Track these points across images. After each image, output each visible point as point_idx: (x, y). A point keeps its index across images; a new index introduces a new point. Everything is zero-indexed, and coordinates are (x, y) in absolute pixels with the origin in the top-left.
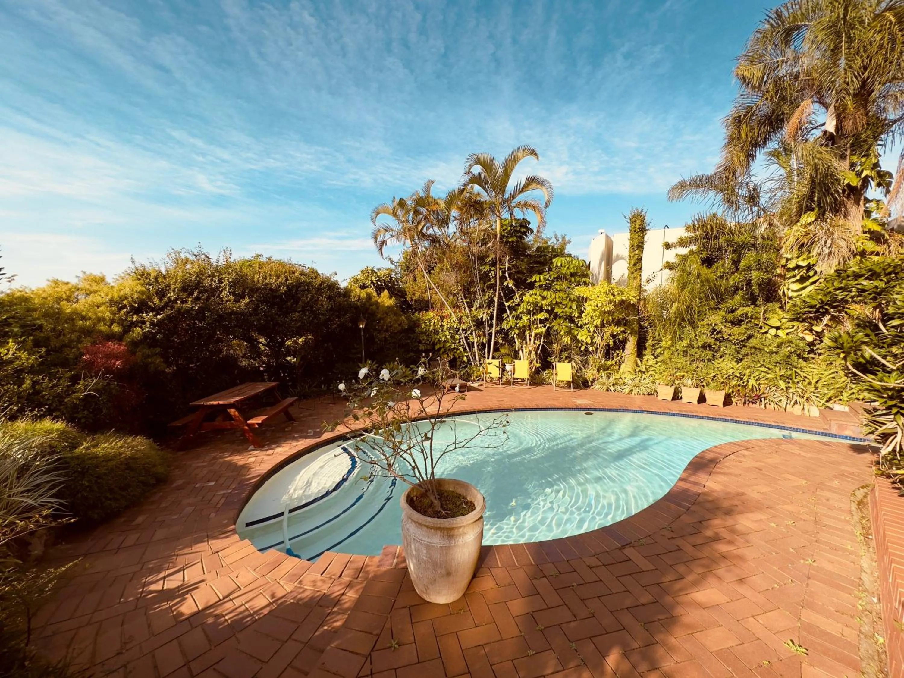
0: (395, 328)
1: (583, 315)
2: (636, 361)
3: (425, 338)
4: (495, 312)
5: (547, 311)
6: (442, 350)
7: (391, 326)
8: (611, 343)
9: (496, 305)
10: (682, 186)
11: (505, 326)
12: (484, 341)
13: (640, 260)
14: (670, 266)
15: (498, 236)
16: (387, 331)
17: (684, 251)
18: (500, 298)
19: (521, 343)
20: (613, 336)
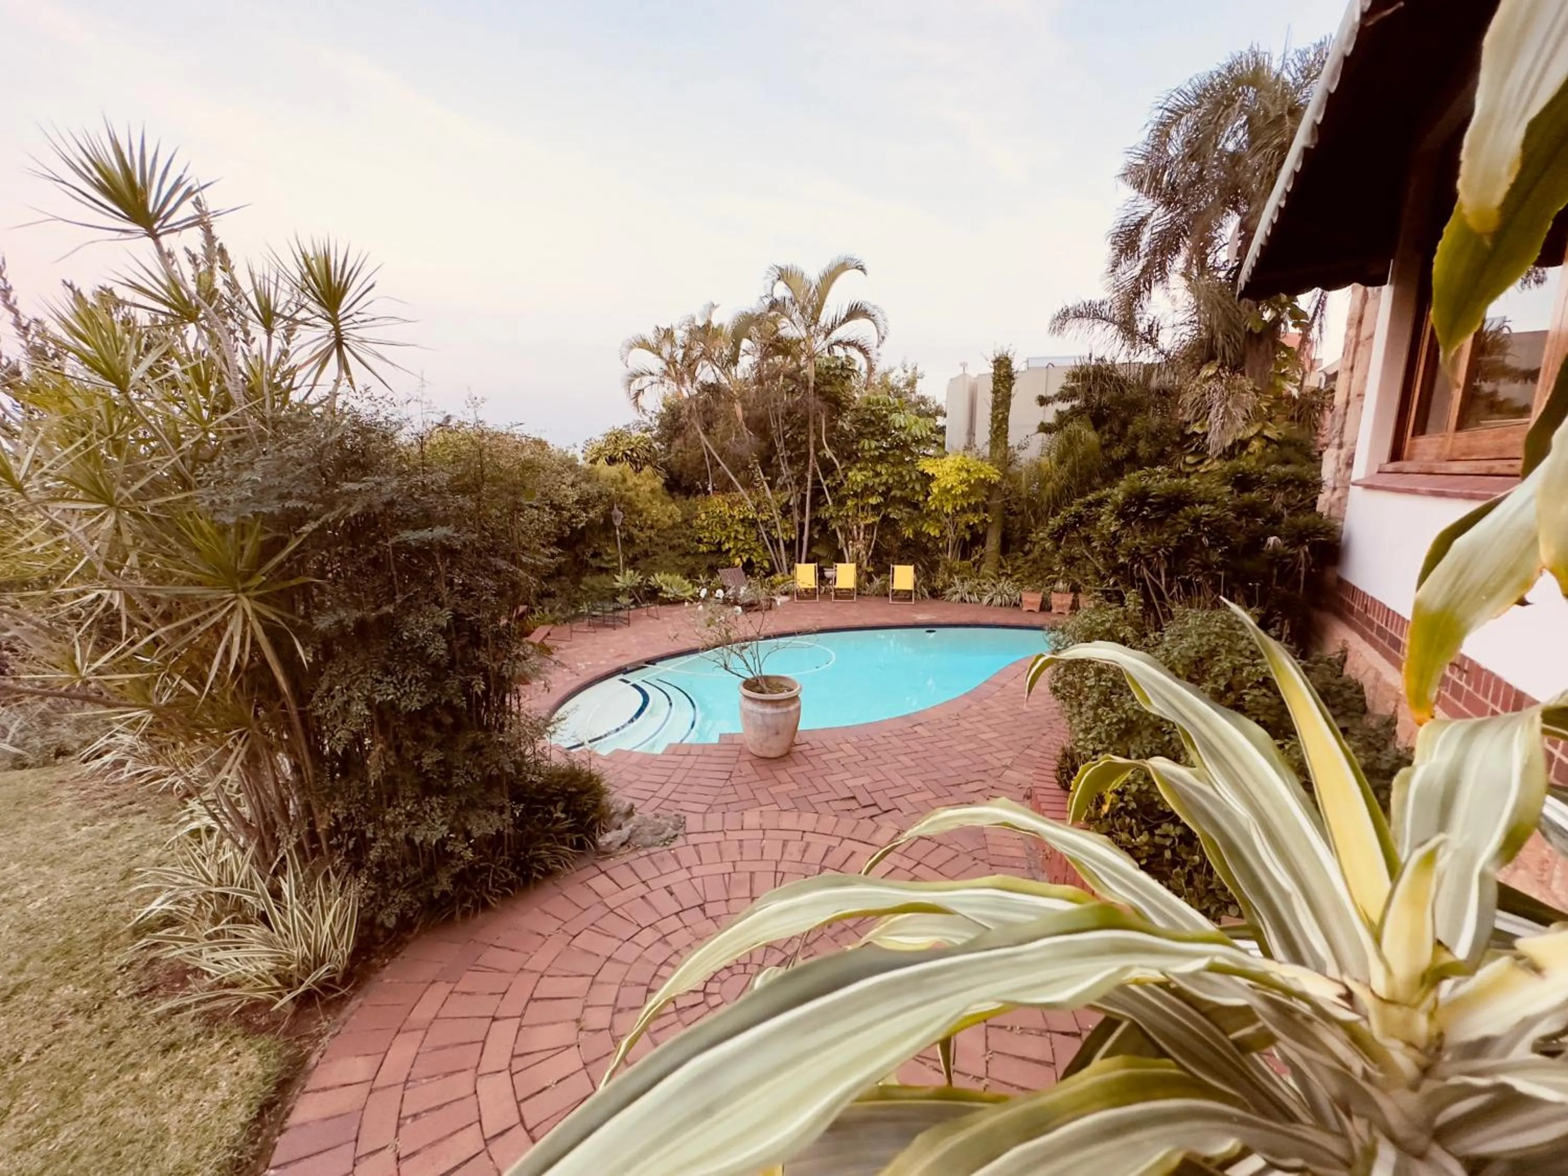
0: (664, 523)
1: (929, 498)
2: (999, 560)
3: (707, 534)
4: (808, 494)
5: (881, 494)
6: (733, 552)
7: (657, 521)
8: (968, 537)
9: (809, 484)
10: (1065, 316)
11: (824, 514)
12: (793, 537)
13: (1005, 419)
14: (1045, 428)
15: (812, 384)
16: (652, 527)
17: (1065, 407)
18: (815, 474)
19: (846, 540)
20: (969, 527)
